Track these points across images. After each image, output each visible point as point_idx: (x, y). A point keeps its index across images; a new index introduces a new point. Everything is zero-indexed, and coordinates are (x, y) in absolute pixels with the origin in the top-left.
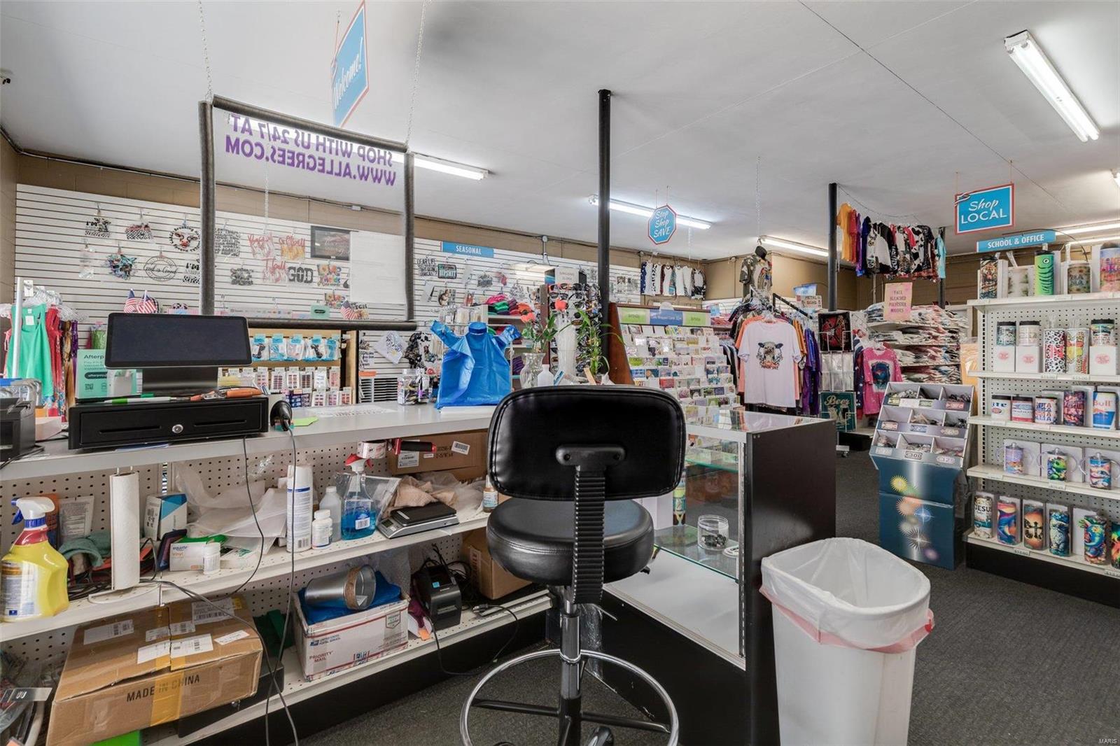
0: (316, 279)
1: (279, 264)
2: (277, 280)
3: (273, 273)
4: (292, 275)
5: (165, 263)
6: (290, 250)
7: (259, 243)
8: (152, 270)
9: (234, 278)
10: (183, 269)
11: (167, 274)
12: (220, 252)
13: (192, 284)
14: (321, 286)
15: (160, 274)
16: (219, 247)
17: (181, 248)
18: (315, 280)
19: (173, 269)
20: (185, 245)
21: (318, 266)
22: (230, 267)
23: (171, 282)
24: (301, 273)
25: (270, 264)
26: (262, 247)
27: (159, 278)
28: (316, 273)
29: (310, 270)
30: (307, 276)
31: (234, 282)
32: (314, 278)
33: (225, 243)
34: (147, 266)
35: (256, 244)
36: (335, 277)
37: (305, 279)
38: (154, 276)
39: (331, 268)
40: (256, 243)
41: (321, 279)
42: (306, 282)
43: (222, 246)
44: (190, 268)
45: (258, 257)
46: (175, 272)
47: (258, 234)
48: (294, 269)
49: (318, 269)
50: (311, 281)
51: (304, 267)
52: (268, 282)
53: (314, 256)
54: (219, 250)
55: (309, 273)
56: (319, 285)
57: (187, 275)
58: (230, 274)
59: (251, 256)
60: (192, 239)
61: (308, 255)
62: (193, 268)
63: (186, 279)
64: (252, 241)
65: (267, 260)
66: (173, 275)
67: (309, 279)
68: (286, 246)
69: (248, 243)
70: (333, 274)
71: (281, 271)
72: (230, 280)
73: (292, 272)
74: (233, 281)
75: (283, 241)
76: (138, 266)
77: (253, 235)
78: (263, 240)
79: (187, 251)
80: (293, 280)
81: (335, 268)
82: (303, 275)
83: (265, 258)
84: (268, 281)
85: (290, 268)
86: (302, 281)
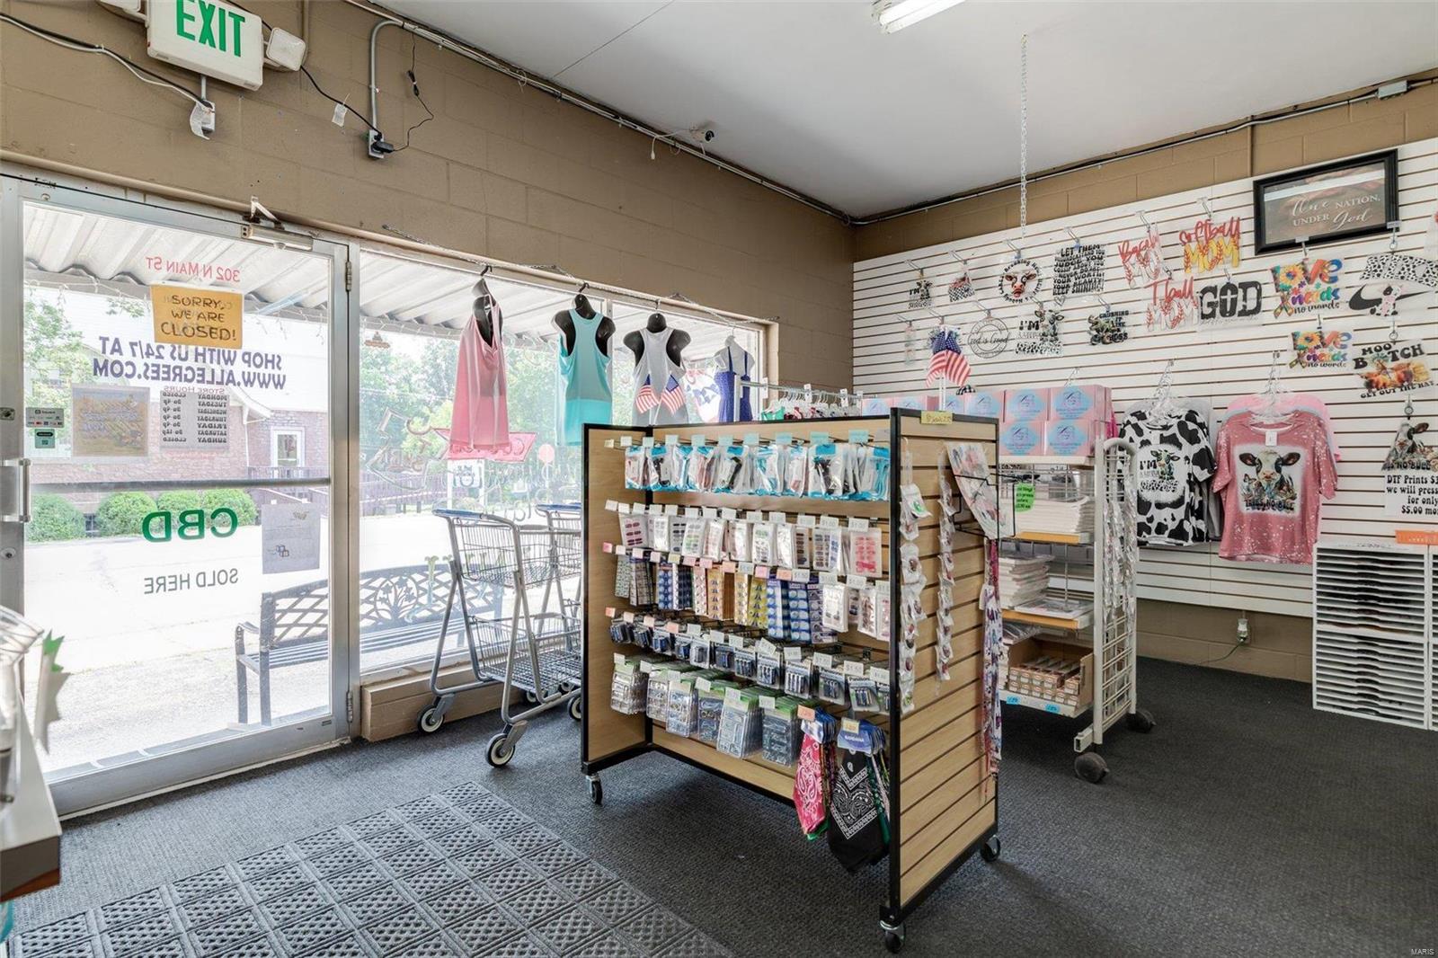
0: (1271, 301)
1: (1180, 287)
2: (1176, 321)
3: (1167, 308)
4: (1210, 304)
5: (994, 328)
6: (1204, 250)
7: (1138, 255)
8: (978, 342)
9: (1095, 333)
10: (1015, 333)
11: (996, 344)
12: (1071, 289)
13: (1030, 356)
14: (1284, 316)
15: (989, 347)
16: (1069, 280)
17: (1013, 297)
18: (1265, 304)
19: (1004, 335)
20: (1019, 292)
21: (1274, 271)
22: (1086, 314)
23: (1002, 357)
24: (1229, 297)
25: (1161, 292)
26: (1145, 261)
27: (985, 353)
28: (1269, 290)
29: (1255, 284)
30: (1245, 299)
31: (1096, 340)
32: (1263, 301)
33: (1079, 271)
34: (973, 337)
35: (1133, 258)
36: (1324, 286)
37: (1239, 308)
38: (980, 351)
39: (1310, 268)
40: (1134, 255)
41: (1283, 299)
42: (1244, 313)
43: (1073, 279)
44: (1026, 329)
45: (1139, 282)
46: (1006, 340)
47: (1137, 237)
48: (1213, 290)
49: (1275, 278)
50: (1257, 310)
51: (1236, 281)
52: (1157, 329)
53: (1262, 249)
54: (1068, 286)
55: (1252, 292)
56: (1276, 315)
57: (1022, 342)
58: (1087, 326)
59: (1124, 284)
60: (1028, 278)
61: (1250, 251)
62: (1029, 328)
63: (1021, 348)
64: (1124, 255)
65: (1155, 285)
66: (1003, 344)
67: (1251, 305)
68: (1193, 246)
69: (1119, 260)
70: (1318, 280)
71: (1182, 301)
72: (1088, 338)
73: (1209, 297)
74: (1092, 339)
75: (1188, 237)
76: (962, 340)
77: (1127, 241)
78: (1146, 246)
79: (1021, 301)
80: (1212, 315)
81: (1322, 264)
82: (1234, 302)
83: (1152, 281)
84: (1157, 326)
85: (1204, 291)
86: (1232, 313)
